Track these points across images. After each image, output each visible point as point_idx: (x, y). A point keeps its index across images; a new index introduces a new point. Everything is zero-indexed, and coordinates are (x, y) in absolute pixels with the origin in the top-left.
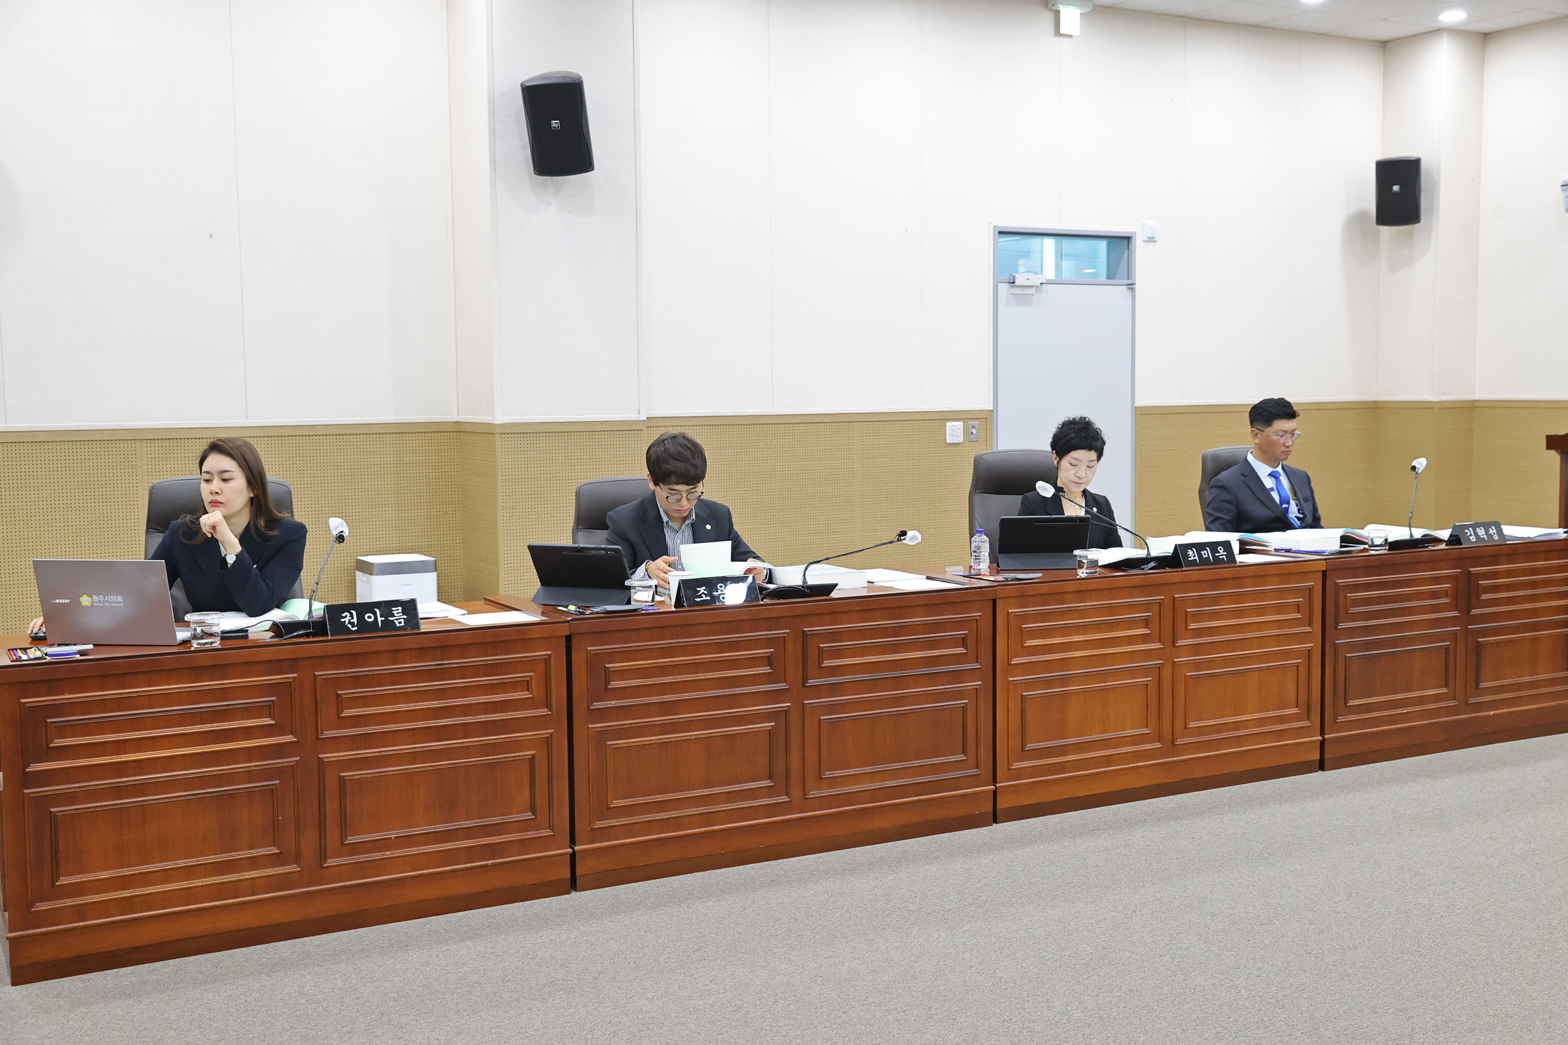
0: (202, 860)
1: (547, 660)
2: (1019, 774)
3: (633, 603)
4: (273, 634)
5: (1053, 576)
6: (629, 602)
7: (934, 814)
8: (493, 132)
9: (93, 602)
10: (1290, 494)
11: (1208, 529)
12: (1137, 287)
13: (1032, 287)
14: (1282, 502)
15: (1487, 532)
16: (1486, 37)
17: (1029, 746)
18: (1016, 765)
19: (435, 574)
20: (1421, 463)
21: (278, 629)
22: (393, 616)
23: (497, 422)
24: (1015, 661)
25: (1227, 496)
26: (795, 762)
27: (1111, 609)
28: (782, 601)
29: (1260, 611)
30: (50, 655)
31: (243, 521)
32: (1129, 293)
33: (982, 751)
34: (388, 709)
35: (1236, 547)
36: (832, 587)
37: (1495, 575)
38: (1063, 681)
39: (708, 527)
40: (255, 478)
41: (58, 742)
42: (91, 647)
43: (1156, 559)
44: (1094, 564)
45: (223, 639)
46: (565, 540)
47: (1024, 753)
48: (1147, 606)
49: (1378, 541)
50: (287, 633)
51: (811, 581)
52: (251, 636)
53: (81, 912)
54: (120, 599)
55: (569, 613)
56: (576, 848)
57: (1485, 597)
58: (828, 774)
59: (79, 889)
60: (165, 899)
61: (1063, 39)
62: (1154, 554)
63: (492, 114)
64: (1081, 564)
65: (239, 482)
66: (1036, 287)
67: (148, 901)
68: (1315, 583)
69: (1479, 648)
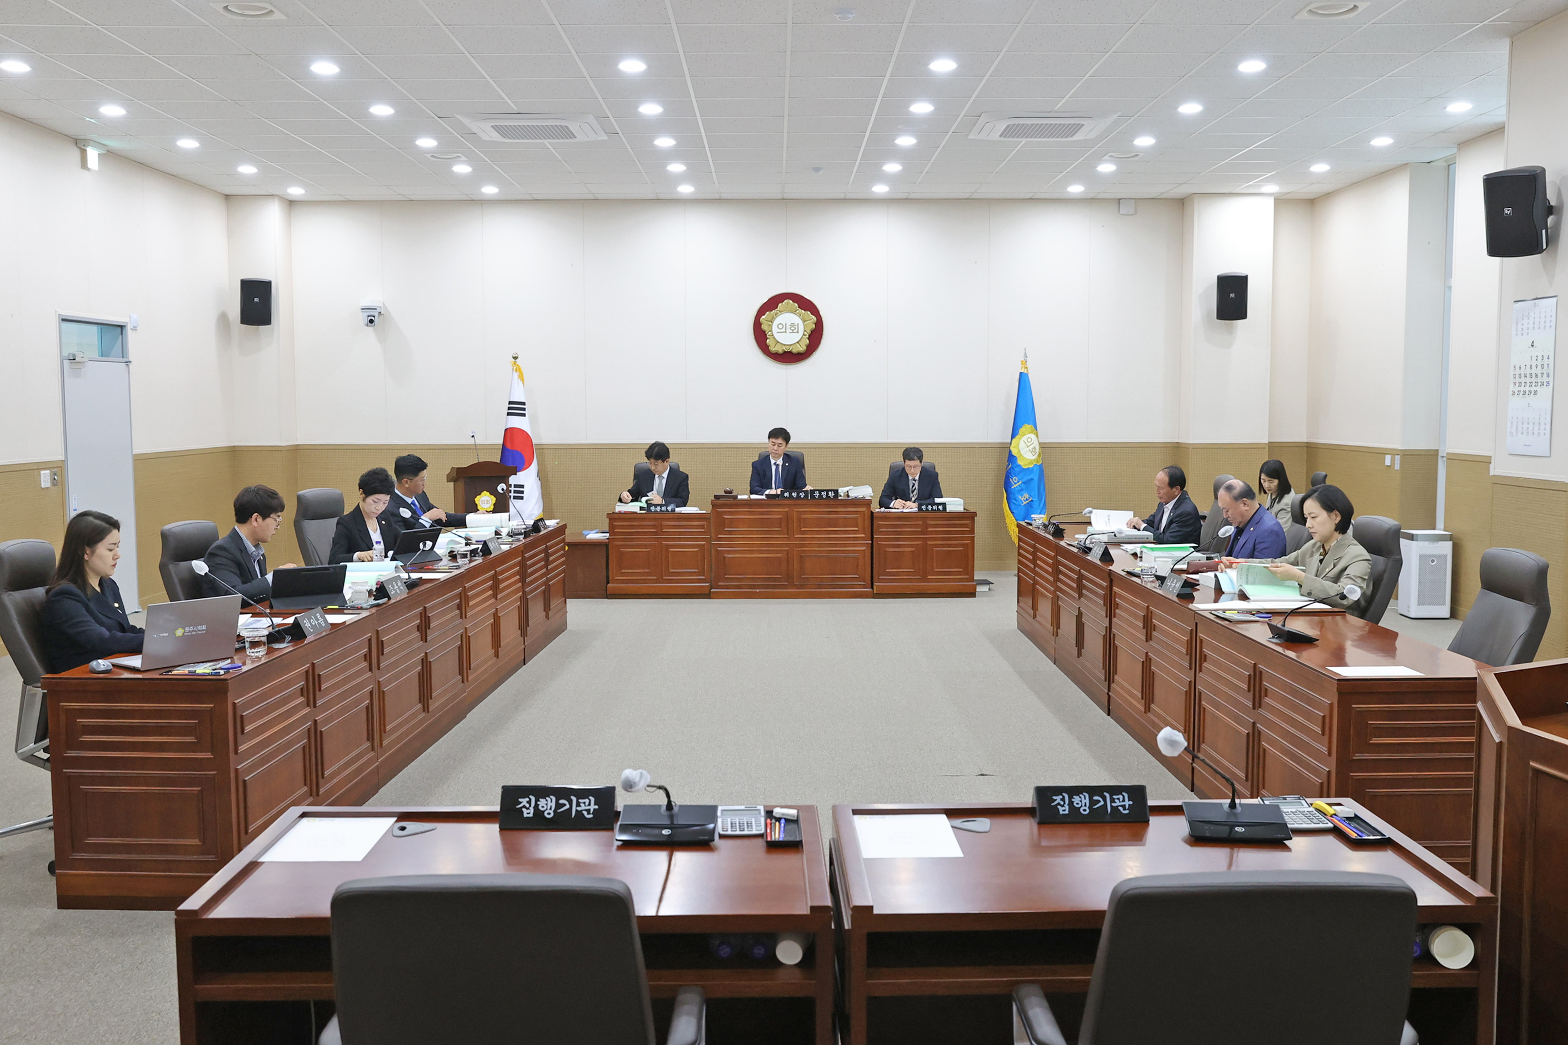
12: (130, 364)
13: (81, 363)
16: (291, 204)
32: (127, 369)
61: (89, 172)
66: (84, 363)
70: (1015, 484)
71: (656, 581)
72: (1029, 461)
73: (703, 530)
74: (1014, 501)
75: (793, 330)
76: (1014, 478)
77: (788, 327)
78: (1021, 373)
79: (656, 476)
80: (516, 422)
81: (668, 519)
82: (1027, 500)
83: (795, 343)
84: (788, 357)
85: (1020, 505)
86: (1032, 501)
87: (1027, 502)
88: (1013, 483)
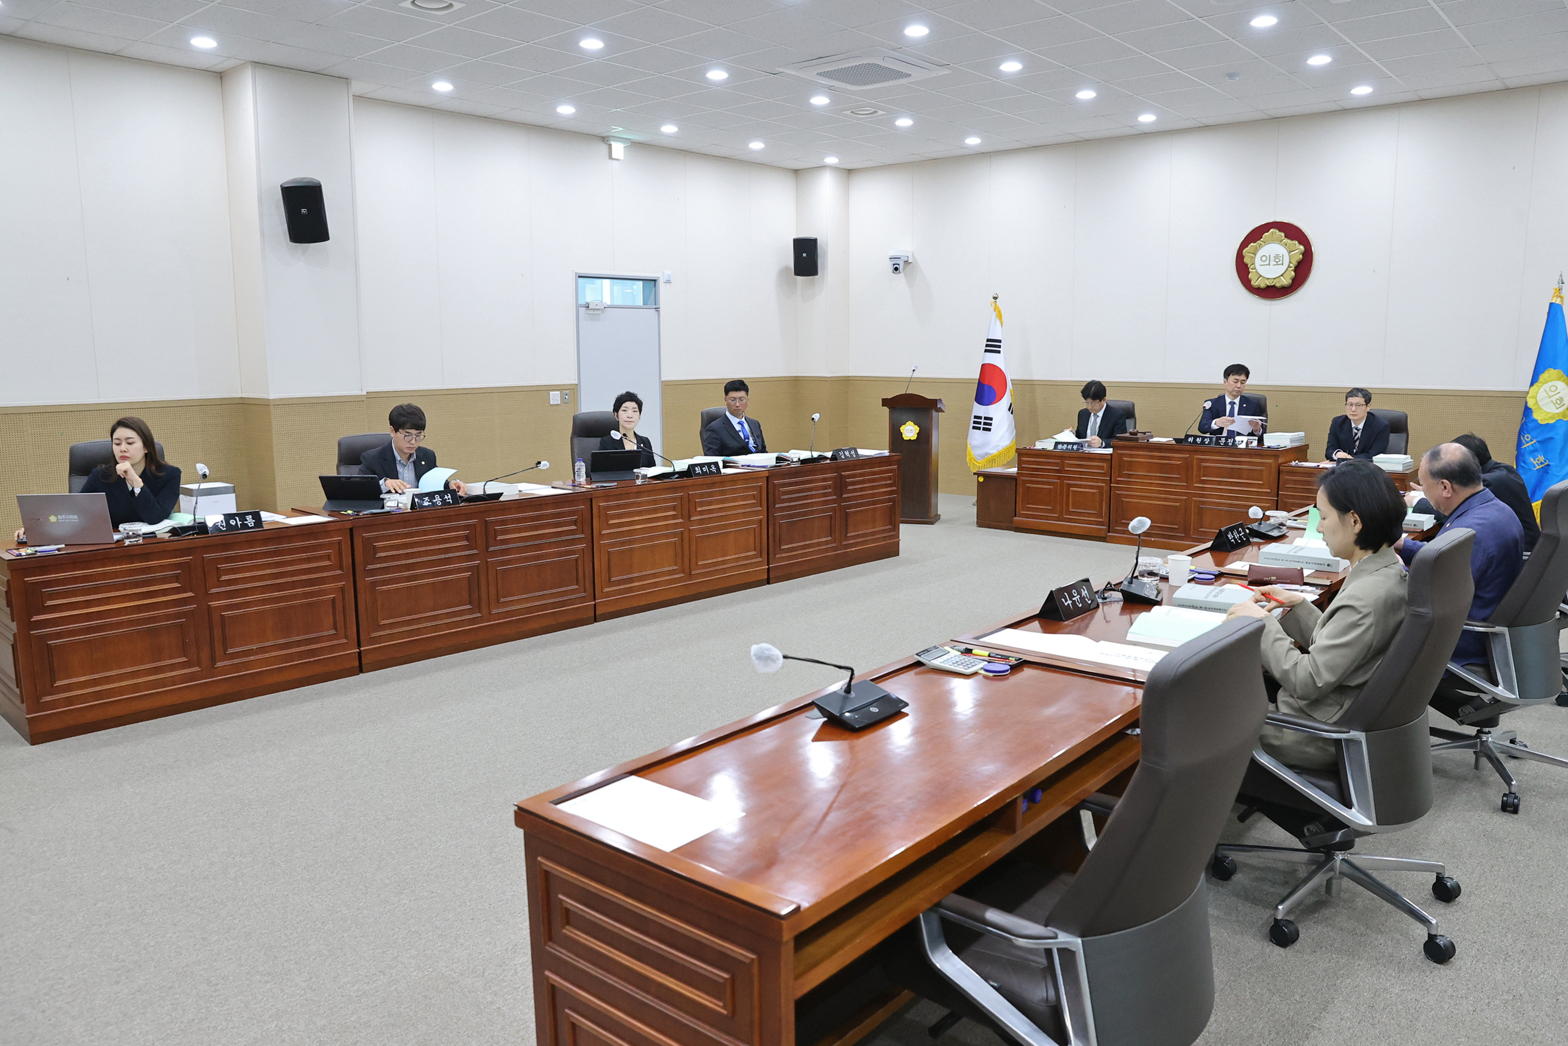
0: (143, 667)
1: (339, 543)
2: (608, 594)
3: (385, 508)
4: (170, 534)
5: (623, 484)
6: (383, 508)
7: (562, 620)
8: (261, 215)
9: (58, 519)
10: (749, 434)
11: (706, 455)
12: (661, 310)
13: (599, 310)
14: (745, 439)
15: (850, 453)
16: (850, 172)
17: (613, 579)
18: (606, 590)
19: (234, 495)
20: (816, 416)
21: (174, 531)
22: (247, 520)
23: (271, 398)
24: (604, 532)
25: (715, 436)
26: (484, 595)
27: (655, 502)
28: (472, 504)
29: (734, 499)
30: (40, 552)
31: (142, 467)
32: (657, 313)
33: (587, 582)
34: (248, 575)
35: (721, 465)
36: (501, 494)
37: (854, 476)
38: (630, 542)
39: (423, 463)
40: (148, 441)
41: (50, 603)
42: (63, 546)
43: (678, 473)
44: (645, 477)
45: (144, 538)
46: (334, 473)
47: (611, 583)
48: (674, 499)
49: (795, 460)
50: (183, 533)
51: (488, 492)
52: (158, 537)
53: (70, 701)
54: (76, 517)
55: (349, 515)
56: (362, 649)
57: (850, 488)
58: (503, 600)
59: (68, 688)
60: (121, 691)
61: (614, 161)
62: (677, 470)
63: (260, 202)
64: (638, 477)
65: (138, 445)
66: (602, 310)
67: (111, 692)
68: (762, 483)
69: (847, 515)
70: (1527, 443)
71: (1058, 519)
72: (1550, 415)
73: (1103, 472)
74: (1523, 464)
75: (1277, 262)
76: (1526, 436)
77: (1272, 258)
78: (1551, 304)
79: (1092, 414)
80: (992, 359)
81: (1071, 458)
82: (1542, 463)
83: (1279, 277)
84: (1271, 292)
85: (1530, 470)
86: (1548, 465)
87: (1541, 466)
88: (1524, 441)
